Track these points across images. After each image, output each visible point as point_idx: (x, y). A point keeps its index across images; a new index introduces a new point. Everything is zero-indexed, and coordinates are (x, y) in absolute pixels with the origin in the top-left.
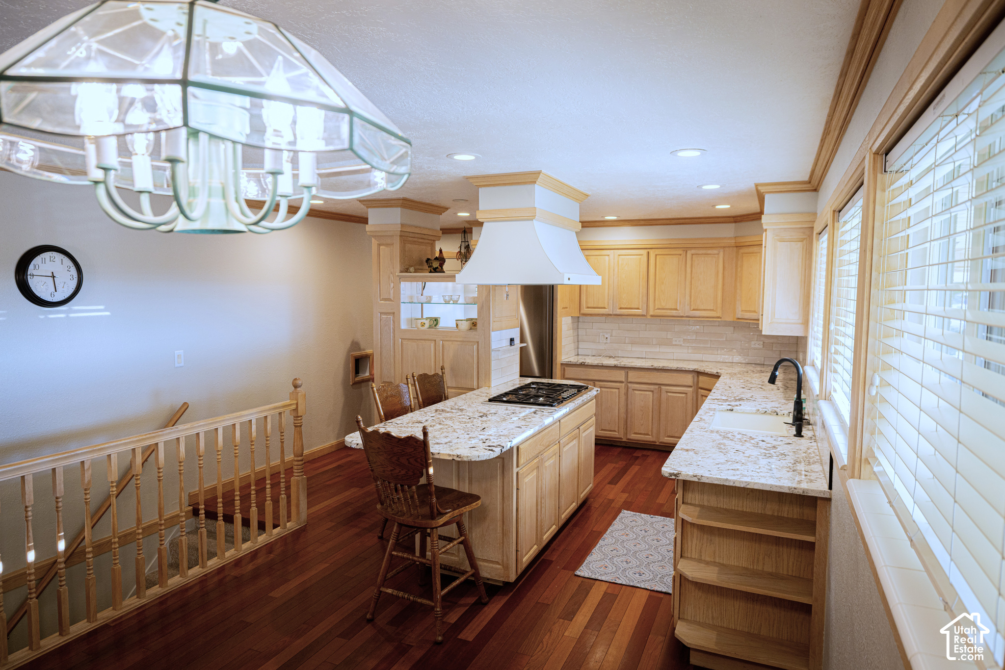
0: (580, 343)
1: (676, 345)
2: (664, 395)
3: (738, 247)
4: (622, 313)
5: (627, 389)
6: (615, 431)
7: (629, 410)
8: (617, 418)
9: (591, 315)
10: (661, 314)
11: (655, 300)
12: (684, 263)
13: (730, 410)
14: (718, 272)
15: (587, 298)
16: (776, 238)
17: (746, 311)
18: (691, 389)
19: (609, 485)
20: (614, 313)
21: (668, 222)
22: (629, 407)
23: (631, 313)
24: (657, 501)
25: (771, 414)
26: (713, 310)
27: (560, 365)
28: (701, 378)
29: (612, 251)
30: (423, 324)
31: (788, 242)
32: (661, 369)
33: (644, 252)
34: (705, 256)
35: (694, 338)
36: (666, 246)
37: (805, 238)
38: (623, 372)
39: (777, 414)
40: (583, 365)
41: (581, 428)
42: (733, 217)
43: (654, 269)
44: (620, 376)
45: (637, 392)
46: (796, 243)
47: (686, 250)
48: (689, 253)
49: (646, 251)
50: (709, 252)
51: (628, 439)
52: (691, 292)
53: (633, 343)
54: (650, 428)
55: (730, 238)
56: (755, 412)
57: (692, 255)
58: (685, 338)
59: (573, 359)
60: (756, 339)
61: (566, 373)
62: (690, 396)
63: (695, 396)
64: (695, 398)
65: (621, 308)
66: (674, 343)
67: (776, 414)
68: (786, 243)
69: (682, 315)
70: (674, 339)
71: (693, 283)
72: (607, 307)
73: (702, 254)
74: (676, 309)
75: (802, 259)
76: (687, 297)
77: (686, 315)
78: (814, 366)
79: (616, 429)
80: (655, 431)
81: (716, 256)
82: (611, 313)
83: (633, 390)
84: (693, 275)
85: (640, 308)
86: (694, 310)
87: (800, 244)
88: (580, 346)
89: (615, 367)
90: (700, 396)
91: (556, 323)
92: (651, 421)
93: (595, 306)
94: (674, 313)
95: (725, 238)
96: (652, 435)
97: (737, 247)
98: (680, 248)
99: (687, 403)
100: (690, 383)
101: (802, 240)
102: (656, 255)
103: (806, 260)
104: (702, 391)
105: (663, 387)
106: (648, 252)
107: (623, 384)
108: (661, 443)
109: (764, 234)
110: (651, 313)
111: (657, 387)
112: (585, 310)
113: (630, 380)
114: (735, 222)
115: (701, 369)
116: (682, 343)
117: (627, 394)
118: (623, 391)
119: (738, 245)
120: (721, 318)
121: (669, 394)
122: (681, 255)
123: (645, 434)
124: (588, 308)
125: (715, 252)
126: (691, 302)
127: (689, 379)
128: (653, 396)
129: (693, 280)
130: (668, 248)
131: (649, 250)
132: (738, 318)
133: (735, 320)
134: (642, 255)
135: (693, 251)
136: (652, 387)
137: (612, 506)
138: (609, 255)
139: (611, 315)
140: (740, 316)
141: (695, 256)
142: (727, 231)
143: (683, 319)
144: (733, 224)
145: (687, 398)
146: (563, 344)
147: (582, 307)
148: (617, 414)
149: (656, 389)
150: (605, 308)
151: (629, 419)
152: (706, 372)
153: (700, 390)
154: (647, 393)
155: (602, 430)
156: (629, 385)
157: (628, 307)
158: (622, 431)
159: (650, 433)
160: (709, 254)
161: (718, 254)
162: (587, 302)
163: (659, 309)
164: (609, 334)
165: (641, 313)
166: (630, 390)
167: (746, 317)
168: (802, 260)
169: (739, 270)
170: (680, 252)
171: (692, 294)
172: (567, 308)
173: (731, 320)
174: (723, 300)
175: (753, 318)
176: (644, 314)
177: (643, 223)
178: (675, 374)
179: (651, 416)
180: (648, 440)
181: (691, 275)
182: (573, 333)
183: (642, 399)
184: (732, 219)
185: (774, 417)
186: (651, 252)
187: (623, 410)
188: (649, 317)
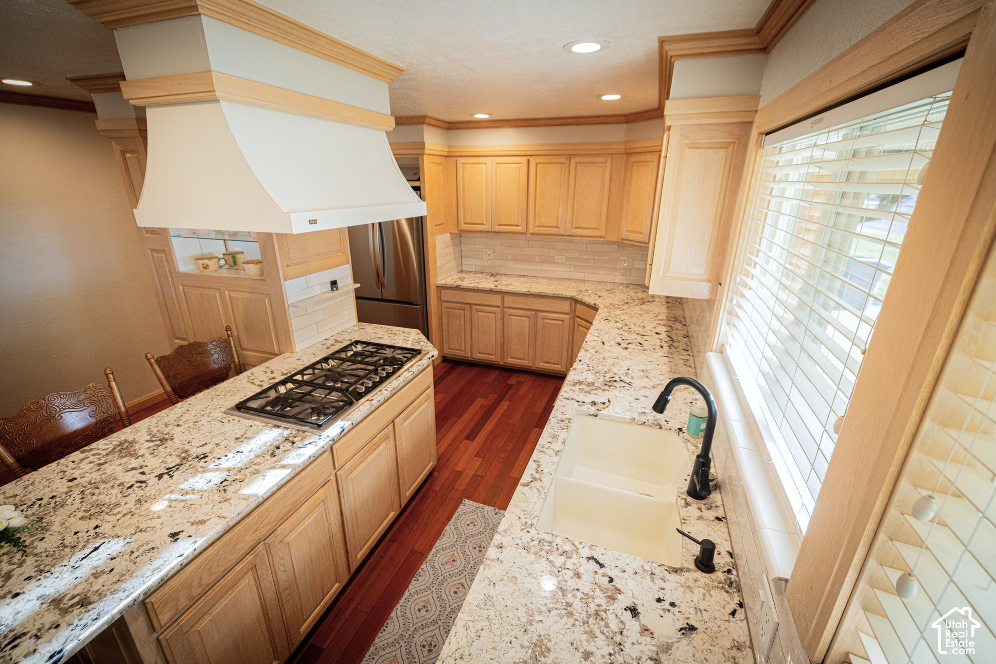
0: (463, 259)
1: (558, 263)
2: (540, 322)
3: (629, 154)
4: (501, 230)
5: (504, 313)
6: (492, 355)
7: (505, 335)
8: (494, 343)
9: (470, 232)
10: (543, 232)
11: (535, 216)
12: (567, 174)
13: (593, 415)
14: (604, 184)
15: (464, 213)
16: (684, 141)
17: (632, 232)
18: (568, 317)
19: (466, 441)
20: (493, 230)
21: (550, 122)
22: (506, 332)
23: (508, 230)
24: (512, 475)
25: (651, 427)
26: (596, 229)
27: (435, 287)
28: (579, 306)
29: (489, 158)
30: (205, 265)
31: (704, 150)
32: (538, 295)
33: (524, 160)
34: (590, 165)
35: (577, 256)
36: (548, 152)
37: (730, 143)
38: (499, 297)
39: (661, 428)
40: (458, 288)
41: (396, 421)
42: (625, 116)
43: (535, 180)
44: (496, 300)
45: (513, 317)
46: (715, 150)
47: (570, 157)
48: (573, 161)
49: (526, 158)
50: (596, 160)
51: (505, 363)
52: (573, 208)
53: (515, 260)
54: (527, 353)
55: (619, 143)
56: (629, 421)
57: (577, 163)
58: (568, 256)
59: (450, 281)
60: (639, 259)
61: (442, 296)
62: (567, 323)
63: (572, 324)
64: (572, 326)
65: (500, 225)
66: (556, 261)
67: (658, 427)
68: (699, 150)
69: (563, 233)
70: (556, 257)
71: (576, 197)
72: (485, 223)
73: (587, 163)
74: (557, 227)
75: (722, 179)
76: (570, 214)
77: (568, 233)
78: (722, 353)
79: (494, 353)
80: (531, 357)
81: (603, 165)
82: (490, 230)
83: (510, 315)
84: (576, 187)
85: (520, 225)
86: (576, 228)
87: (721, 153)
88: (464, 262)
89: (491, 291)
90: (576, 325)
91: (427, 243)
92: (527, 347)
93: (473, 222)
94: (555, 231)
95: (614, 143)
96: (528, 360)
97: (627, 154)
98: (563, 155)
99: (563, 330)
100: (567, 310)
101: (725, 146)
102: (537, 164)
103: (728, 180)
104: (579, 320)
105: (539, 313)
106: (528, 160)
107: (500, 309)
108: (537, 368)
109: (666, 136)
110: (531, 230)
111: (533, 313)
112: (464, 227)
113: (506, 305)
114: (627, 122)
115: (579, 297)
116: (564, 261)
117: (503, 319)
118: (499, 316)
119: (628, 151)
120: (604, 238)
121: (546, 321)
122: (564, 163)
123: (521, 359)
124: (466, 223)
125: (602, 160)
126: (573, 219)
127: (566, 306)
128: (529, 322)
129: (576, 194)
130: (550, 155)
131: (529, 158)
132: (623, 239)
133: (619, 240)
134: (521, 163)
135: (578, 159)
136: (528, 313)
137: (456, 487)
138: (485, 164)
139: (490, 232)
140: (624, 237)
141: (581, 165)
142: (616, 134)
143: (564, 237)
144: (624, 126)
145: (563, 325)
146: (438, 265)
147: (460, 223)
148: (494, 339)
149: (532, 315)
150: (483, 224)
151: (506, 343)
152: (583, 301)
153: (576, 319)
154: (524, 318)
155: (480, 353)
156: (506, 310)
157: (508, 223)
158: (499, 355)
159: (526, 358)
160: (595, 163)
161: (605, 163)
162: (464, 217)
163: (539, 226)
164: (492, 251)
165: (521, 231)
166: (506, 315)
167: (631, 238)
168: (722, 182)
169: (627, 182)
170: (563, 160)
171: (575, 210)
172: (443, 224)
173: (614, 240)
174: (607, 217)
175: (639, 240)
176: (523, 231)
177: (521, 123)
178: (552, 301)
179: (527, 342)
180: (524, 364)
181: (575, 188)
182: (454, 250)
183: (519, 324)
184: (623, 118)
185: (656, 431)
186: (532, 159)
187: (499, 335)
188: (529, 235)
